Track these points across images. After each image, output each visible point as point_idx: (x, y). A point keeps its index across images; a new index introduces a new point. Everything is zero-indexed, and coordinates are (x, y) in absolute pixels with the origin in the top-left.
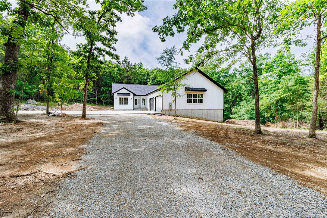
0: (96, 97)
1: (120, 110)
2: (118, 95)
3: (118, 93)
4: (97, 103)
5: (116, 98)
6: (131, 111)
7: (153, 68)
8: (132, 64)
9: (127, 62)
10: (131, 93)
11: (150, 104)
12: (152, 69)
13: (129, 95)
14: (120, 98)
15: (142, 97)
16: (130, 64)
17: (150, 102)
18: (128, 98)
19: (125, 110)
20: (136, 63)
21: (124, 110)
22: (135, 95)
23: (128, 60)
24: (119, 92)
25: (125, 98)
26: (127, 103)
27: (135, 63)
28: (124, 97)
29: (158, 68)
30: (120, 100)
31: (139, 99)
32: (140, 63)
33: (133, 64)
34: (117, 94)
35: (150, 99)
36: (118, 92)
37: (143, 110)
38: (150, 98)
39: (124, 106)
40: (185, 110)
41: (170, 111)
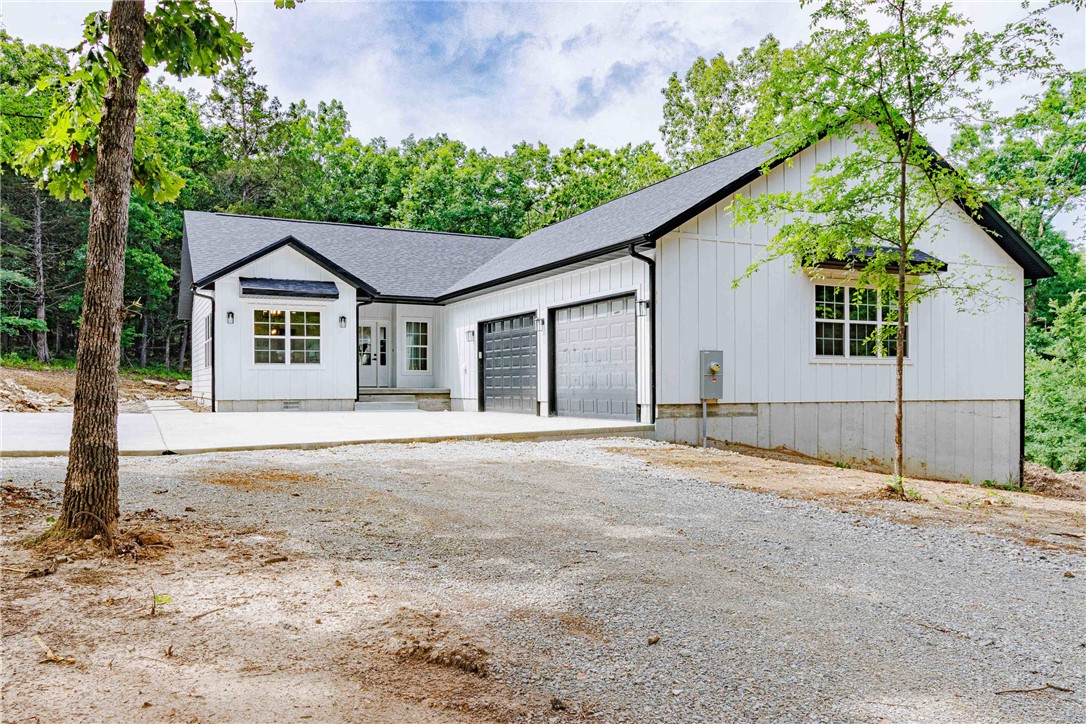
0: (42, 313)
1: (259, 405)
2: (246, 292)
3: (242, 279)
4: (44, 351)
5: (231, 314)
6: (341, 409)
7: (416, 139)
8: (276, 103)
9: (250, 90)
10: (341, 284)
11: (481, 362)
12: (408, 143)
13: (329, 293)
14: (260, 316)
15: (407, 313)
16: (266, 105)
17: (481, 348)
18: (314, 317)
19: (298, 401)
20: (304, 105)
21: (289, 405)
22: (365, 294)
23: (258, 80)
24: (248, 271)
25: (296, 316)
26: (307, 354)
27: (297, 102)
28: (288, 306)
29: (444, 140)
30: (260, 330)
31: (383, 323)
32: (329, 104)
33: (285, 108)
34: (237, 287)
35: (483, 326)
36: (245, 271)
37: (423, 400)
38: (483, 318)
39: (287, 377)
40: (798, 409)
41: (710, 414)
